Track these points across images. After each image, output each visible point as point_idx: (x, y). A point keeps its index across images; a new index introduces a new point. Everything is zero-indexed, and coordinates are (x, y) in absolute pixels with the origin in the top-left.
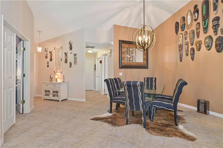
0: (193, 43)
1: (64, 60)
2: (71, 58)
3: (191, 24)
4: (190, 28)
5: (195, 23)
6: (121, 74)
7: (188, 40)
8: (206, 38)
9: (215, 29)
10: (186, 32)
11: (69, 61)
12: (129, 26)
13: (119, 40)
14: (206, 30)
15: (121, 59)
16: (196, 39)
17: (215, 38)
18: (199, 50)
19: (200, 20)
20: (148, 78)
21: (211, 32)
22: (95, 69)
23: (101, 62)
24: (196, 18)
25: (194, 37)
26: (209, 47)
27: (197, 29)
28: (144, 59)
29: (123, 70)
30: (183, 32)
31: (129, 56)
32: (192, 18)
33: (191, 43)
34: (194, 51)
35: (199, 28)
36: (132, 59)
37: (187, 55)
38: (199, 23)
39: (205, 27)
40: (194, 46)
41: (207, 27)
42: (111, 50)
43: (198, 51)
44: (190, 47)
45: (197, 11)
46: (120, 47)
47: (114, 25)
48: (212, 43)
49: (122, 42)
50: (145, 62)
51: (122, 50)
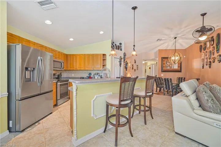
0: (210, 58)
1: (132, 68)
2: (135, 67)
3: (210, 47)
4: (208, 49)
5: (212, 47)
6: (162, 75)
7: (208, 56)
10: (207, 52)
11: (134, 69)
12: (168, 49)
13: (162, 58)
14: (218, 51)
15: (162, 67)
16: (212, 56)
18: (214, 62)
19: (215, 45)
20: (179, 78)
22: (146, 72)
23: (150, 68)
24: (212, 44)
27: (213, 50)
28: (178, 67)
29: (164, 73)
30: (205, 51)
31: (169, 64)
32: (210, 44)
34: (211, 63)
36: (171, 66)
37: (207, 65)
38: (214, 47)
39: (217, 49)
42: (157, 62)
44: (209, 60)
45: (213, 40)
46: (162, 61)
47: (159, 50)
49: (163, 58)
50: (179, 68)
51: (163, 62)
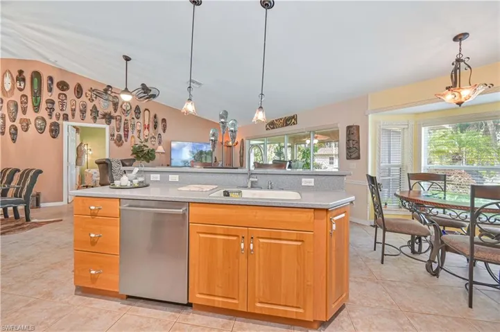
5: (18, 93)
8: (37, 119)
9: (50, 112)
14: (37, 108)
16: (20, 115)
17: (49, 122)
19: (28, 92)
21: (43, 112)
24: (22, 87)
25: (17, 111)
26: (41, 130)
27: (23, 103)
33: (10, 118)
34: (16, 130)
35: (26, 103)
37: (3, 133)
38: (26, 96)
39: (35, 104)
40: (17, 123)
41: (39, 106)
43: (25, 131)
44: (10, 123)
45: (24, 81)
48: (45, 127)
